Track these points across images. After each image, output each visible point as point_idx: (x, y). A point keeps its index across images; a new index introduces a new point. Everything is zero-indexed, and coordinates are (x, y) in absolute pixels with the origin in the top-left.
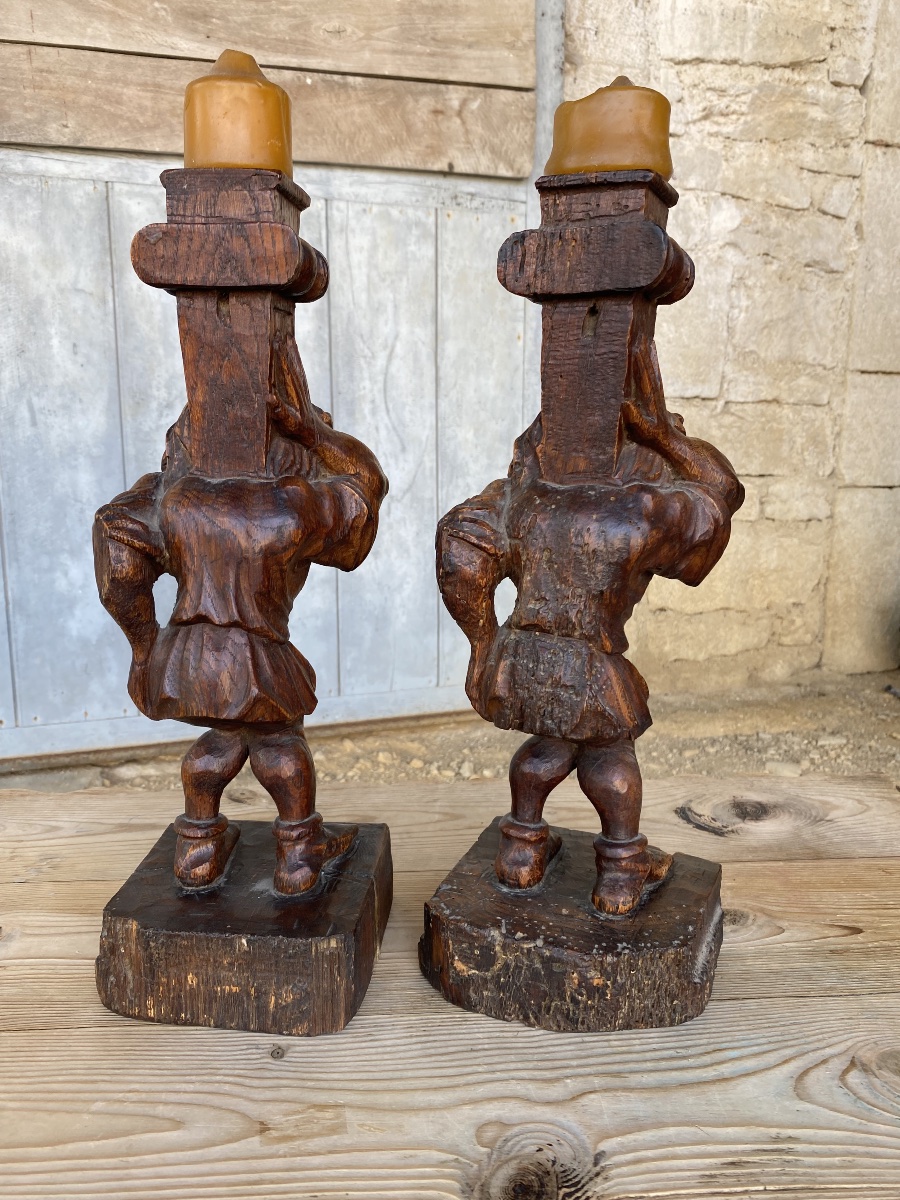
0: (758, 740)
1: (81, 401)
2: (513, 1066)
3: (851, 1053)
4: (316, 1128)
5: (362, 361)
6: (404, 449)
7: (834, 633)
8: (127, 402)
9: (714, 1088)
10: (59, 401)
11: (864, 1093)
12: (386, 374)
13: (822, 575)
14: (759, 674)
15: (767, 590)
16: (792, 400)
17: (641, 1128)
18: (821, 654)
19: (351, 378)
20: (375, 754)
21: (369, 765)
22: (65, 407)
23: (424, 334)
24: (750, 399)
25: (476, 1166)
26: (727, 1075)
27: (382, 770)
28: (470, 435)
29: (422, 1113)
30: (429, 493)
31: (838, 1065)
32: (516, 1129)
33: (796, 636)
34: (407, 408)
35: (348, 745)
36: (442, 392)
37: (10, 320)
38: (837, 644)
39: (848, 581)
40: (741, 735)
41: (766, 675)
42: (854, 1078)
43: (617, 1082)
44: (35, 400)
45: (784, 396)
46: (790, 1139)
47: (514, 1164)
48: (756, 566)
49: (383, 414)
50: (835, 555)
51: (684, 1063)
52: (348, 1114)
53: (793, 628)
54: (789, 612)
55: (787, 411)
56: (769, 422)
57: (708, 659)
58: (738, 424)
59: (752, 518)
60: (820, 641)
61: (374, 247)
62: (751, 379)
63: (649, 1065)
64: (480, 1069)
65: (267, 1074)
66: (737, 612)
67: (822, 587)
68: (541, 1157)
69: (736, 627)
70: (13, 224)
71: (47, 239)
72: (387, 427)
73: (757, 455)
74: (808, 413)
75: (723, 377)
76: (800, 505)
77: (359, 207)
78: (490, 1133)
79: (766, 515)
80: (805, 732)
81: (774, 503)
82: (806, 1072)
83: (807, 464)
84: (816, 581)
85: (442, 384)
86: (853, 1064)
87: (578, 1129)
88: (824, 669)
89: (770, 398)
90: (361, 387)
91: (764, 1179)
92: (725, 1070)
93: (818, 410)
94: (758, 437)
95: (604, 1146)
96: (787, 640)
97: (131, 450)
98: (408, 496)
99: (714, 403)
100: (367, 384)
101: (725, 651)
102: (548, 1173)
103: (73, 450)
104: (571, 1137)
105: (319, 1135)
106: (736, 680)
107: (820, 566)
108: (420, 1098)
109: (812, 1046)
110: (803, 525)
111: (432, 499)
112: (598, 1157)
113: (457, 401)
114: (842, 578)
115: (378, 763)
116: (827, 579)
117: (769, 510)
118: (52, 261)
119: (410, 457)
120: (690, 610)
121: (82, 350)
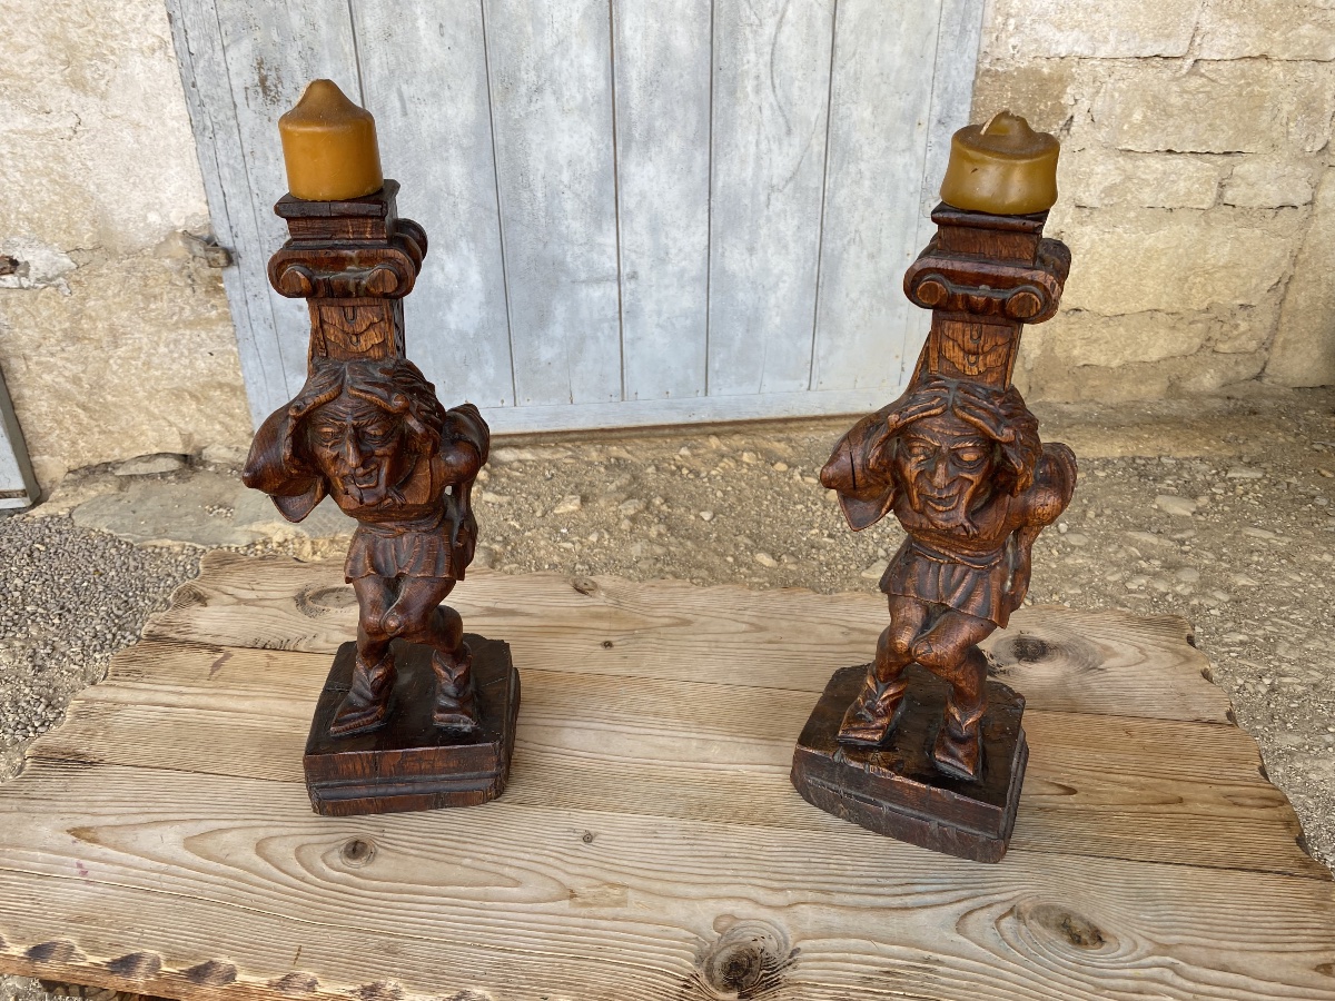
0: (1158, 465)
1: (449, 88)
2: (752, 874)
3: (1013, 902)
4: (607, 900)
5: (747, 28)
6: (789, 132)
7: (1286, 341)
8: (496, 86)
9: (894, 913)
10: (427, 88)
11: (1010, 936)
12: (774, 45)
13: (1285, 272)
14: (1183, 384)
15: (1210, 290)
16: (1286, 56)
17: (830, 936)
18: (1265, 363)
19: (734, 50)
20: (740, 453)
21: (732, 464)
22: (435, 95)
24: (1228, 56)
25: (709, 945)
26: (909, 905)
27: (745, 471)
28: (867, 114)
29: (679, 901)
30: (815, 182)
31: (998, 910)
32: (742, 923)
33: (1237, 343)
34: (797, 83)
35: (714, 442)
36: (838, 63)
38: (1288, 353)
39: (1318, 281)
40: (1140, 458)
41: (1190, 386)
42: (1007, 923)
43: (823, 898)
44: (404, 87)
45: (1276, 51)
46: (938, 962)
47: (734, 948)
48: (1201, 261)
49: (769, 91)
50: (1307, 250)
51: (881, 890)
52: (630, 893)
53: (1235, 333)
54: (1233, 315)
55: (1277, 70)
56: (1249, 84)
57: (1123, 367)
58: (1208, 89)
59: (1204, 206)
60: (1267, 349)
62: (1235, 30)
63: (853, 888)
64: (728, 873)
65: (579, 854)
66: (1168, 314)
67: (1281, 286)
68: (755, 945)
69: (1162, 332)
72: (771, 105)
73: (1225, 127)
74: (1304, 72)
75: (1197, 29)
76: (1272, 189)
78: (724, 923)
79: (1226, 201)
80: (1217, 459)
81: (1239, 186)
82: (970, 912)
83: (1291, 137)
84: (1276, 280)
85: (839, 53)
86: (1011, 911)
87: (787, 930)
88: (1266, 381)
89: (1257, 54)
90: (745, 61)
91: (906, 987)
92: (909, 900)
93: (1320, 68)
94: (1230, 105)
95: (801, 945)
96: (1222, 347)
97: (500, 140)
98: (791, 185)
99: (1179, 62)
100: (752, 57)
101: (1146, 358)
102: (756, 958)
103: (444, 140)
104: (779, 934)
105: (609, 906)
106: (1152, 390)
107: (1284, 263)
108: (681, 889)
109: (985, 891)
110: (1271, 213)
111: (818, 188)
112: (796, 951)
113: (855, 73)
114: (1310, 276)
115: (743, 462)
116: (1291, 278)
117: (1229, 195)
119: (796, 140)
120: (1109, 309)
121: (449, 30)
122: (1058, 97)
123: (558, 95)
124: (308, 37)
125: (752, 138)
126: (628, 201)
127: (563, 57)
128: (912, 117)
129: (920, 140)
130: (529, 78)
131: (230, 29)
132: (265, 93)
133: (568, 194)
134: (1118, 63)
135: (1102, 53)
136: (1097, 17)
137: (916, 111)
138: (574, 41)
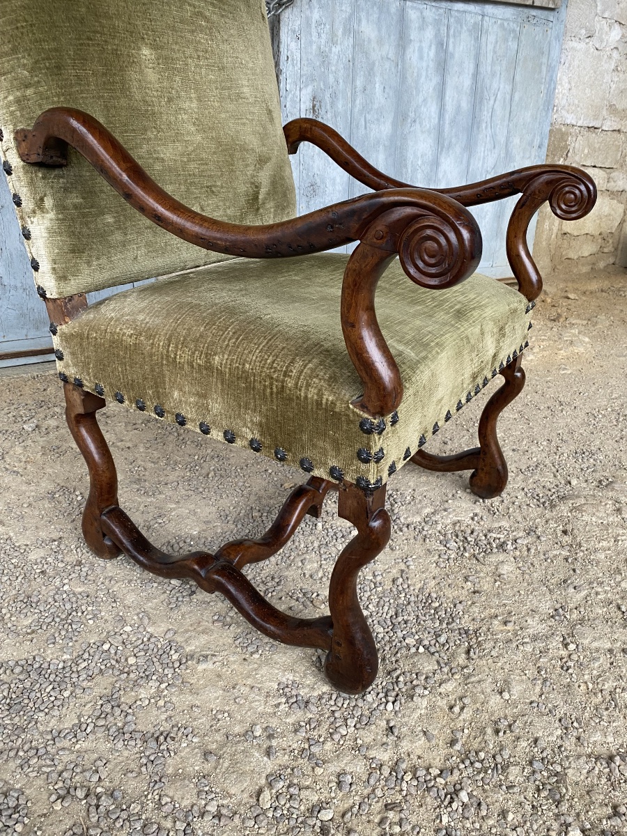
1: (383, 117)
5: (485, 101)
6: (494, 147)
7: (622, 248)
8: (400, 118)
10: (375, 116)
12: (493, 108)
13: (622, 219)
14: (595, 266)
15: (601, 225)
18: (617, 258)
19: (480, 110)
22: (378, 120)
23: (508, 88)
24: (611, 129)
28: (518, 142)
33: (609, 248)
34: (499, 126)
36: (511, 118)
37: (362, 73)
41: (597, 268)
44: (367, 115)
45: (622, 129)
48: (601, 213)
49: (489, 128)
53: (608, 244)
54: (608, 237)
55: (621, 135)
56: (615, 141)
57: (578, 258)
58: (605, 142)
59: (603, 189)
60: (616, 251)
61: (496, 42)
62: (613, 119)
66: (590, 236)
67: (621, 225)
69: (589, 244)
70: (368, 21)
71: (379, 30)
72: (490, 135)
73: (609, 157)
75: (604, 117)
76: (620, 183)
77: (494, 20)
79: (607, 188)
81: (612, 182)
84: (619, 222)
85: (512, 115)
88: (616, 265)
89: (617, 129)
90: (483, 115)
96: (605, 250)
98: (493, 171)
99: (598, 130)
100: (486, 113)
101: (584, 255)
103: (379, 141)
107: (622, 214)
110: (619, 194)
113: (516, 124)
116: (624, 221)
118: (380, 42)
119: (496, 151)
120: (576, 234)
121: (387, 90)
122: (566, 141)
123: (421, 124)
124: (335, 87)
125: (483, 149)
126: (440, 175)
127: (425, 106)
128: (531, 144)
129: (533, 154)
130: (412, 115)
131: (304, 81)
132: (313, 112)
133: (420, 171)
134: (582, 129)
135: (578, 125)
136: (579, 109)
137: (533, 141)
138: (429, 100)
